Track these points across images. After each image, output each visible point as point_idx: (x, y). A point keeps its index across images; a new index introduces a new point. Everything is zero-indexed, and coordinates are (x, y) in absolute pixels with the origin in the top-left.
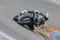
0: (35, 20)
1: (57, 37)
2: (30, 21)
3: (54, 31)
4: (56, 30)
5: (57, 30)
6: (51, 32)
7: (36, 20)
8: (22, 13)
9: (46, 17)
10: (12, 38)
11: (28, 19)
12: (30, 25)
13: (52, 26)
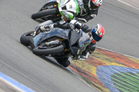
0: (73, 46)
1: (115, 77)
2: (62, 46)
3: (108, 63)
4: (112, 60)
5: (114, 60)
6: (100, 64)
7: (76, 44)
8: (41, 28)
9: (97, 33)
10: (11, 78)
11: (57, 41)
12: (62, 55)
13: (103, 50)
